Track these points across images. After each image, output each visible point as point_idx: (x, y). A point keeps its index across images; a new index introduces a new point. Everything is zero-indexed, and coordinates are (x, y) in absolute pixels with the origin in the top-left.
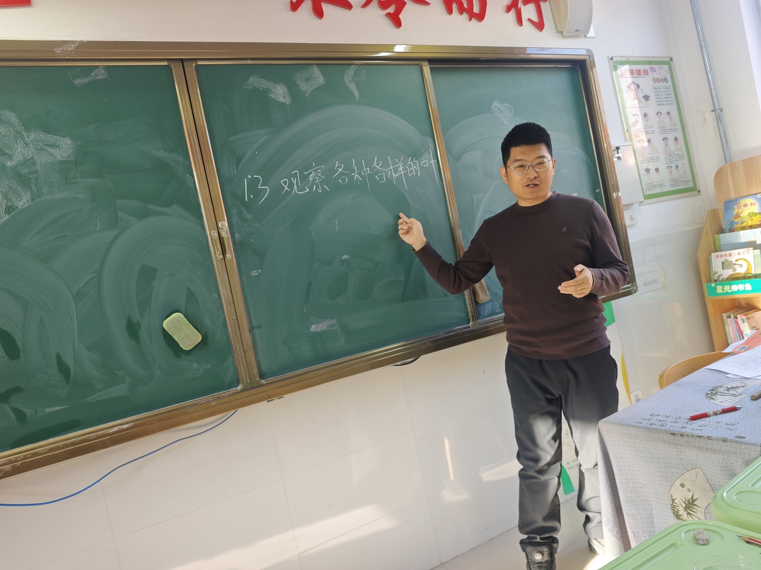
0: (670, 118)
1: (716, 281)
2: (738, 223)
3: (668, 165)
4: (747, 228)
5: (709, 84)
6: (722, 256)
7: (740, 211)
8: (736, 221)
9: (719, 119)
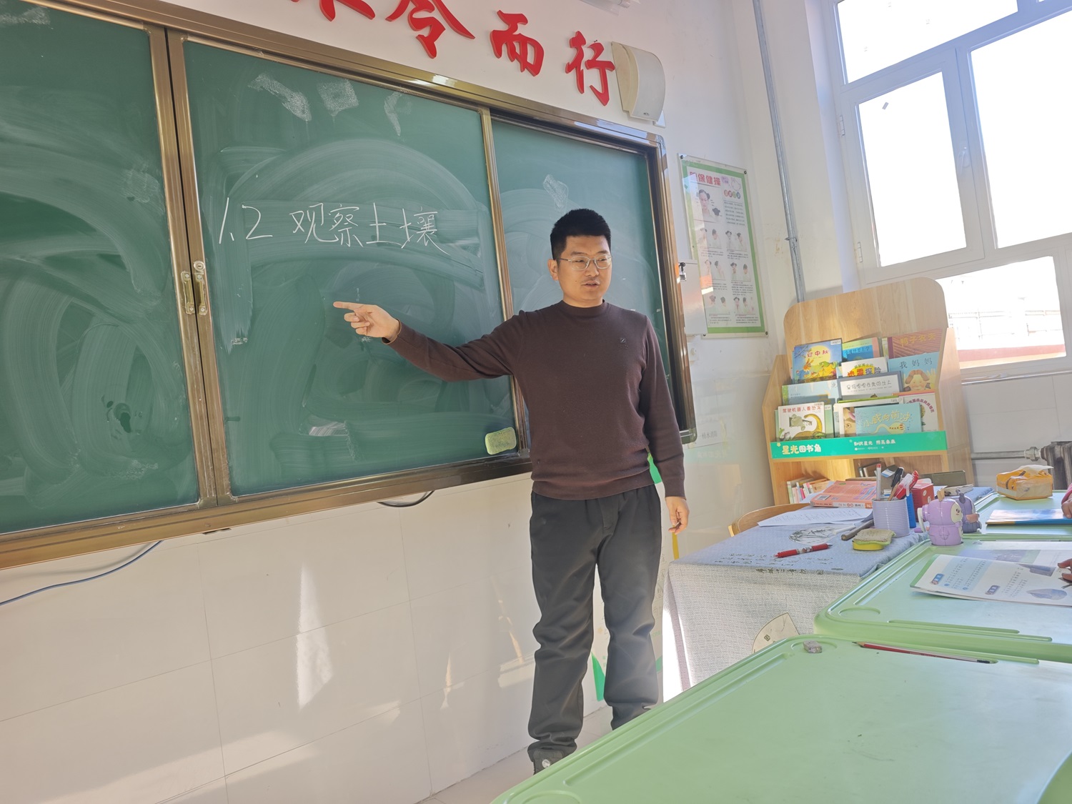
0: (741, 241)
1: (781, 440)
2: (808, 373)
3: (735, 296)
4: (818, 379)
5: (785, 207)
6: (789, 410)
7: (811, 359)
8: (806, 370)
9: (794, 250)
